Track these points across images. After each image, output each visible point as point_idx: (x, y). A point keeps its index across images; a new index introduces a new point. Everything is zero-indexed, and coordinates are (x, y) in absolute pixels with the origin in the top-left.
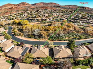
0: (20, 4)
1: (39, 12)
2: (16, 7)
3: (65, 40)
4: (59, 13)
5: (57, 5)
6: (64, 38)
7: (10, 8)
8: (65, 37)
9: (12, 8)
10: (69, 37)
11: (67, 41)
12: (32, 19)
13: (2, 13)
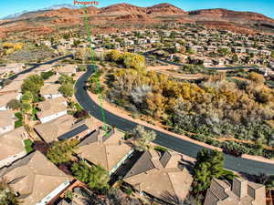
0: (155, 7)
1: (196, 35)
2: (139, 16)
3: (209, 142)
4: (260, 48)
5: (268, 23)
6: (214, 133)
7: (123, 17)
8: (223, 132)
9: (128, 16)
10: (237, 137)
11: (215, 146)
12: (162, 56)
13: (98, 26)
